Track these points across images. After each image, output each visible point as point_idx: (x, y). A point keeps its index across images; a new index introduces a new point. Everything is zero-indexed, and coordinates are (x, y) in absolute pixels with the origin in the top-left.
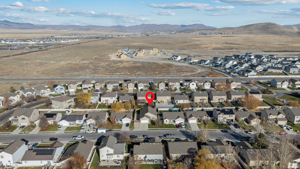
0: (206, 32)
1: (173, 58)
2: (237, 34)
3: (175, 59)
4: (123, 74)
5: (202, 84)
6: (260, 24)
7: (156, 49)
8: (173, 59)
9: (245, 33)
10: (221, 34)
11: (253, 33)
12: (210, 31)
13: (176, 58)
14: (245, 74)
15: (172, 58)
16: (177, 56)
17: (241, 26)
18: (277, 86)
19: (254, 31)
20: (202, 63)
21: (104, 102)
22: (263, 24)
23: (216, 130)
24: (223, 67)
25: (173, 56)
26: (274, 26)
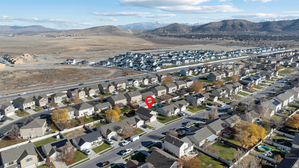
0: (52, 34)
1: (68, 62)
2: (86, 36)
3: (70, 63)
4: (40, 85)
5: (142, 81)
6: (104, 26)
7: (28, 54)
8: (68, 64)
9: (93, 35)
10: (71, 36)
11: (101, 35)
12: (55, 33)
13: (72, 62)
14: (153, 69)
15: (66, 62)
16: (72, 60)
17: (88, 29)
18: (186, 75)
19: (101, 33)
20: (104, 64)
21: (83, 115)
22: (106, 27)
23: (203, 111)
24: (127, 66)
25: (68, 60)
26: (115, 28)
